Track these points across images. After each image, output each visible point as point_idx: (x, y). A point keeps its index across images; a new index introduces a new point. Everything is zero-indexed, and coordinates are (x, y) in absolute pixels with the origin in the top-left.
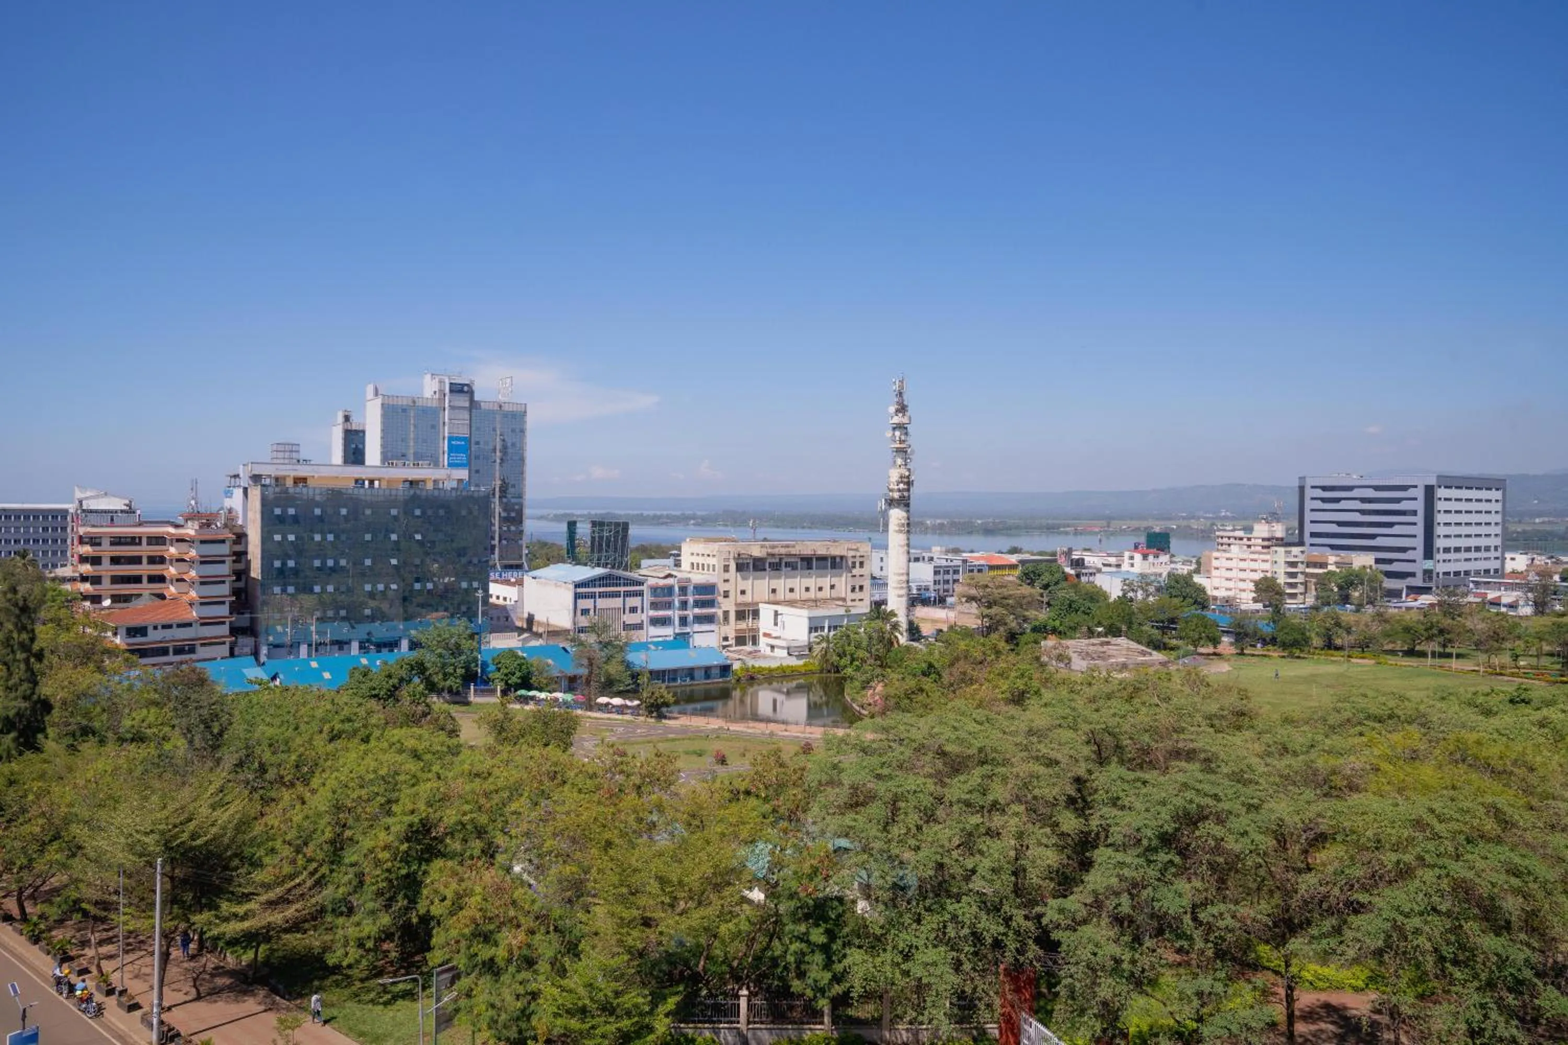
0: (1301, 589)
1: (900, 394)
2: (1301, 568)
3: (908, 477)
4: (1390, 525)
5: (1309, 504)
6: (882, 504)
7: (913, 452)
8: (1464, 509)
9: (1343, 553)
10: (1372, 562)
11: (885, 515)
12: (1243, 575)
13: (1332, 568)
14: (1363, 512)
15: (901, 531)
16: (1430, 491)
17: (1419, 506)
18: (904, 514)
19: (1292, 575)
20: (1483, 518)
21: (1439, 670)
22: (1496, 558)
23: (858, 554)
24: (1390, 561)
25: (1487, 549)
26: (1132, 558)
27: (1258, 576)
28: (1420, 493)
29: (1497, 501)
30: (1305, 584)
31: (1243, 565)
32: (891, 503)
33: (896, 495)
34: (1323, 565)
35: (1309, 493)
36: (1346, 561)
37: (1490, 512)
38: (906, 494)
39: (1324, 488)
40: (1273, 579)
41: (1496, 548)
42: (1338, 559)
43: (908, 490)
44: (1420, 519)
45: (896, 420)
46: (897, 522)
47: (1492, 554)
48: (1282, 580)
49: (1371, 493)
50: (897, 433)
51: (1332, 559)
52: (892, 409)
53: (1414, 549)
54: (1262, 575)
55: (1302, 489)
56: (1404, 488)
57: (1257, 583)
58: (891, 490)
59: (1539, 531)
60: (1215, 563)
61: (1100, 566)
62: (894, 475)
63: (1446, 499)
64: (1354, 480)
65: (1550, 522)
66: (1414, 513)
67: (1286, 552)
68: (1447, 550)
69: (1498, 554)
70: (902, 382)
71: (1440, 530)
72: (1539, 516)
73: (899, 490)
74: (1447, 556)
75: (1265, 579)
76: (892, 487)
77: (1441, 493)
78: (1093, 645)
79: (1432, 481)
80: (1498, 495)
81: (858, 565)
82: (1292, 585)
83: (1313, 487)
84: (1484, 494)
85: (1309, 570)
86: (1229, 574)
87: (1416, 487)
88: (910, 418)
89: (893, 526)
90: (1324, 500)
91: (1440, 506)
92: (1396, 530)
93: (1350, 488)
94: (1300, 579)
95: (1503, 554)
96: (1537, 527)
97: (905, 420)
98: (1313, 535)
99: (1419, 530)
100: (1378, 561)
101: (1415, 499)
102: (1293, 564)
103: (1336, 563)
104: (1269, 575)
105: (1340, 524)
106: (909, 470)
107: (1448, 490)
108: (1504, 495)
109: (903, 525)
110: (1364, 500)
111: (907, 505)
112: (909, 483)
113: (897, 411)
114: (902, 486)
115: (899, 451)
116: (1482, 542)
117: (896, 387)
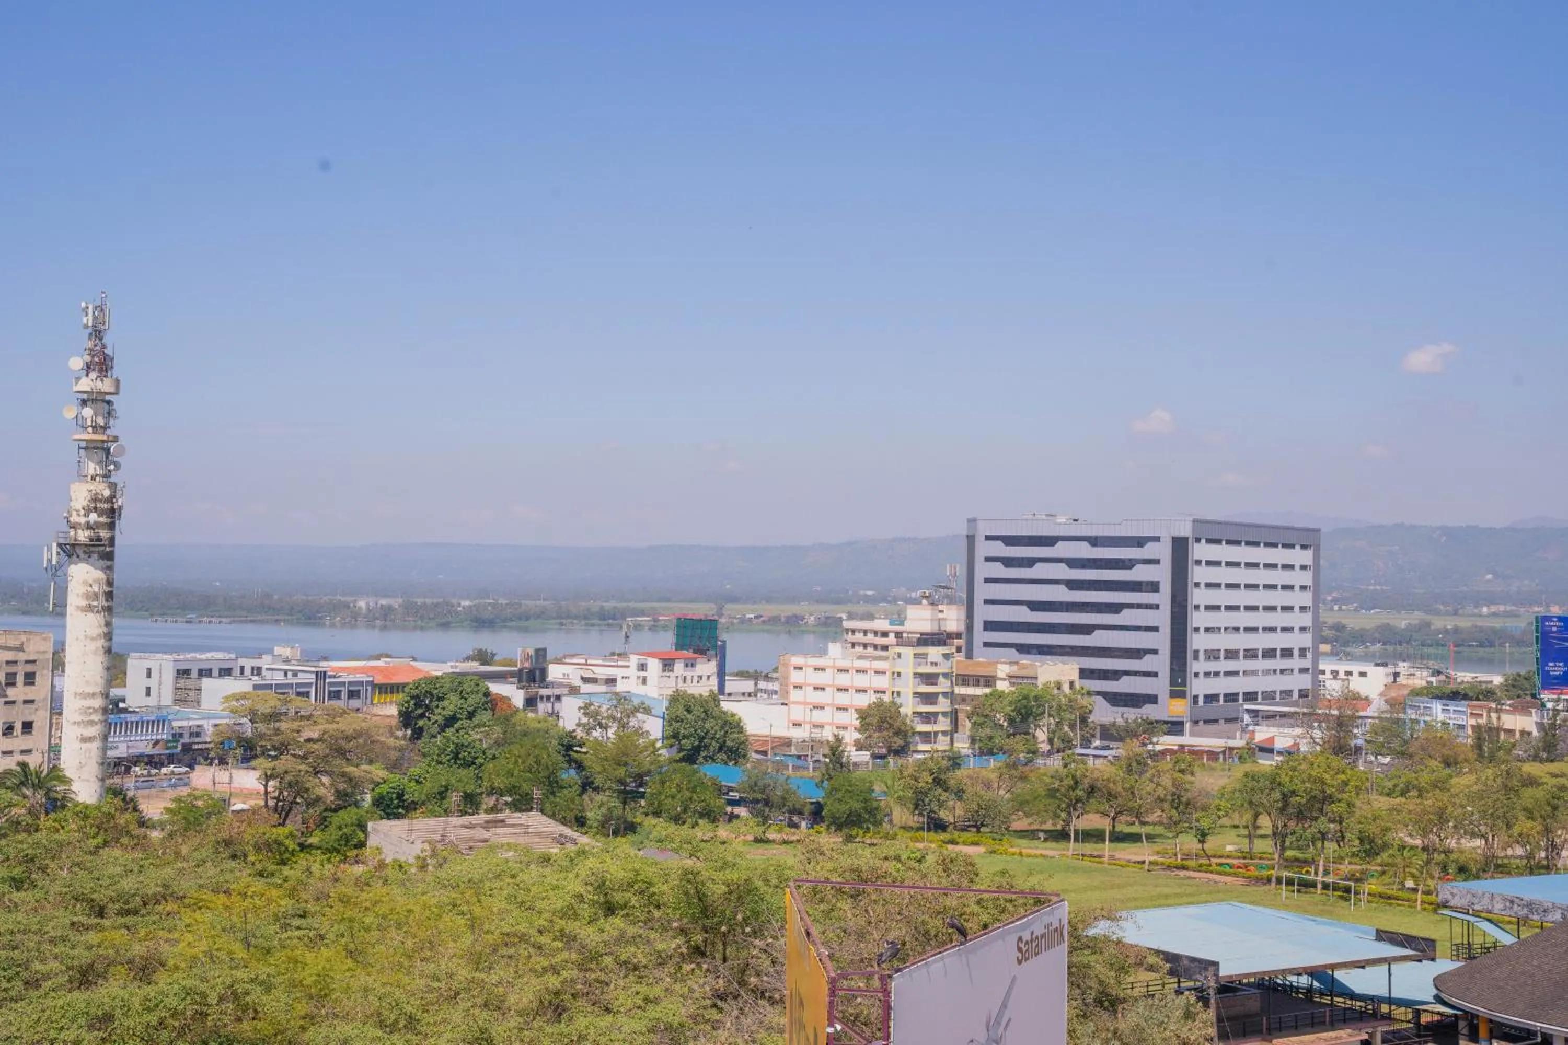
0: (943, 724)
1: (97, 333)
2: (943, 685)
3: (110, 499)
4: (1116, 608)
5: (983, 570)
6: (53, 554)
7: (122, 451)
8: (1243, 581)
9: (1026, 660)
10: (1075, 676)
11: (57, 573)
12: (843, 699)
13: (1002, 686)
14: (1073, 585)
15: (90, 608)
16: (1180, 546)
17: (1162, 574)
18: (100, 575)
19: (930, 698)
20: (1278, 598)
21: (1087, 863)
22: (1303, 671)
23: (22, 657)
24: (1115, 675)
25: (1287, 653)
26: (642, 667)
27: (864, 701)
28: (1163, 551)
29: (1303, 567)
30: (954, 716)
31: (843, 680)
32: (70, 550)
33: (83, 536)
34: (989, 681)
35: (984, 549)
36: (1030, 673)
37: (1291, 588)
38: (104, 534)
39: (1010, 541)
40: (895, 707)
41: (1303, 652)
42: (1014, 669)
43: (111, 526)
44: (1164, 598)
45: (86, 384)
46: (83, 589)
47: (1296, 663)
48: (908, 706)
49: (1084, 551)
50: (88, 412)
51: (1003, 670)
52: (77, 363)
53: (1155, 652)
54: (873, 698)
55: (971, 539)
56: (1140, 542)
57: (863, 715)
58: (74, 527)
59: (1481, 630)
60: (796, 677)
61: (577, 682)
62: (80, 495)
63: (1209, 563)
64: (1060, 525)
65: (1507, 614)
66: (1154, 587)
67: (916, 656)
68: (1212, 655)
69: (1307, 663)
70: (100, 308)
71: (1197, 619)
72: (1490, 602)
73: (89, 526)
74: (1212, 666)
75: (879, 705)
76: (74, 518)
77: (1201, 551)
78: (470, 827)
79: (1185, 530)
80: (1306, 557)
81: (20, 679)
82: (928, 718)
83: (988, 538)
84: (1279, 555)
85: (960, 690)
86: (819, 697)
87: (1157, 539)
88: (117, 382)
89: (75, 599)
90: (1008, 562)
91: (1199, 574)
92: (1126, 617)
93: (1050, 541)
94: (943, 705)
95: (1315, 662)
96: (1480, 623)
97: (106, 386)
98: (990, 626)
99: (1162, 618)
100: (1085, 673)
101: (1157, 562)
102: (930, 679)
103: (1010, 677)
104: (887, 698)
105: (1035, 606)
106: (113, 486)
107: (1213, 547)
108: (1316, 558)
109: (96, 596)
110: (1073, 563)
111: (109, 556)
112: (113, 513)
113: (88, 368)
114: (93, 517)
115: (90, 447)
116: (1278, 641)
117: (89, 320)
